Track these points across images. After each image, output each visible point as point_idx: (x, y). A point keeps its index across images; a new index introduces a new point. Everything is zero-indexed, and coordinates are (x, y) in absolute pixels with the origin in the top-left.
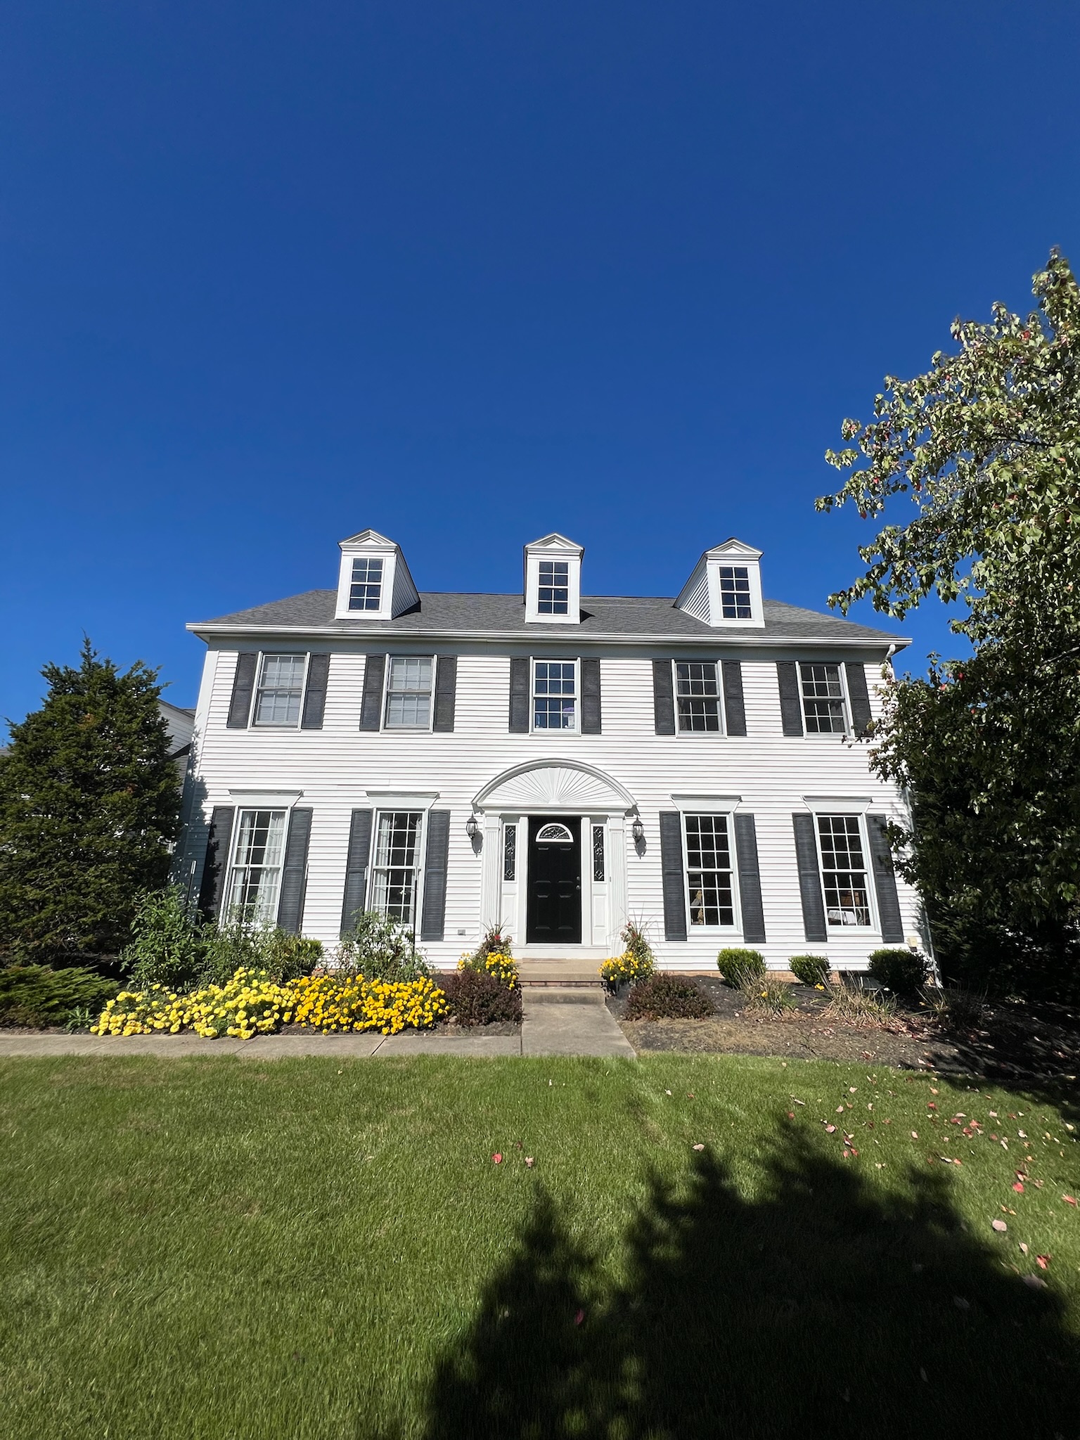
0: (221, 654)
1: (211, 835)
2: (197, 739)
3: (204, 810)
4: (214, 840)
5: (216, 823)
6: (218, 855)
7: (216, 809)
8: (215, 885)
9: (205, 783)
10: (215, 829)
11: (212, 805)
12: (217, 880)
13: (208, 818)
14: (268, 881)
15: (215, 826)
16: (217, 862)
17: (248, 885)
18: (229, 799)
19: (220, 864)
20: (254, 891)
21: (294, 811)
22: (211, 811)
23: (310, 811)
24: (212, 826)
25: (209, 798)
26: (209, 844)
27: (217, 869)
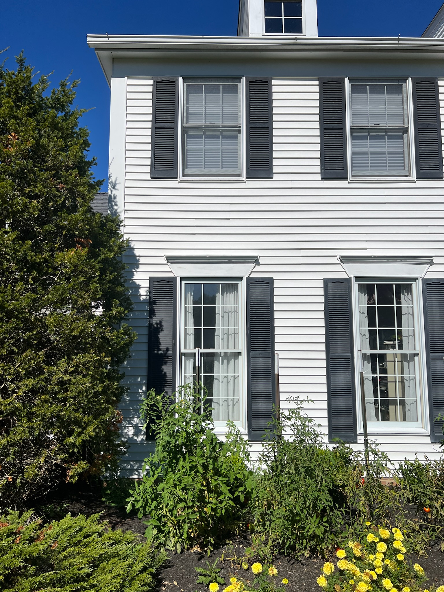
0: (131, 81)
1: (152, 313)
2: (114, 192)
3: (138, 282)
4: (155, 320)
5: (154, 298)
6: (163, 338)
7: (152, 280)
8: (165, 375)
9: (133, 249)
10: (155, 307)
11: (147, 276)
12: (166, 368)
13: (143, 292)
14: (225, 370)
15: (155, 302)
16: (163, 347)
17: (202, 374)
18: (166, 268)
19: (168, 349)
20: (209, 382)
21: (251, 283)
22: (147, 284)
23: (269, 282)
24: (151, 302)
25: (142, 268)
26: (150, 325)
27: (165, 355)
